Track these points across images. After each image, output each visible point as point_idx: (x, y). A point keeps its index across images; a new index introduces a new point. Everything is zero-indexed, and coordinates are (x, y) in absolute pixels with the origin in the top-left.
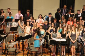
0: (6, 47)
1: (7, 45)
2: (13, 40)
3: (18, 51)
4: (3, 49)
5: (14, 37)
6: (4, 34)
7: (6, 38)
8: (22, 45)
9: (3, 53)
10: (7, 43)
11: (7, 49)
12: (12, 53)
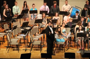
0: (31, 40)
1: (32, 38)
2: (38, 33)
3: (43, 45)
4: (28, 42)
5: (39, 30)
6: (29, 27)
7: (31, 30)
9: (28, 46)
10: (32, 36)
11: (32, 42)
12: (37, 46)
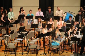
0: (27, 44)
1: (28, 41)
2: (34, 37)
3: (39, 48)
4: (25, 46)
5: (35, 34)
6: (25, 31)
7: (28, 35)
8: (43, 42)
9: (24, 49)
10: (29, 40)
11: (28, 45)
12: (33, 50)
